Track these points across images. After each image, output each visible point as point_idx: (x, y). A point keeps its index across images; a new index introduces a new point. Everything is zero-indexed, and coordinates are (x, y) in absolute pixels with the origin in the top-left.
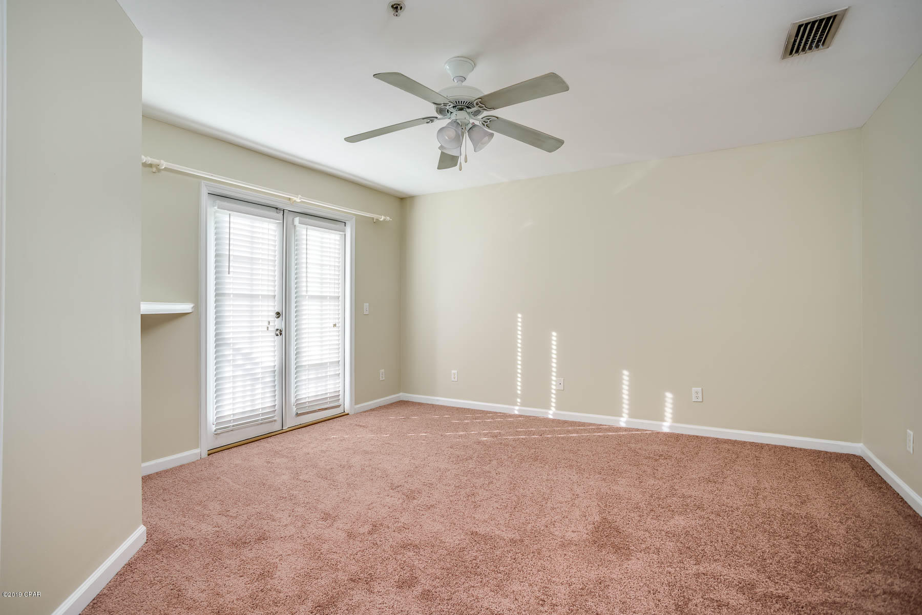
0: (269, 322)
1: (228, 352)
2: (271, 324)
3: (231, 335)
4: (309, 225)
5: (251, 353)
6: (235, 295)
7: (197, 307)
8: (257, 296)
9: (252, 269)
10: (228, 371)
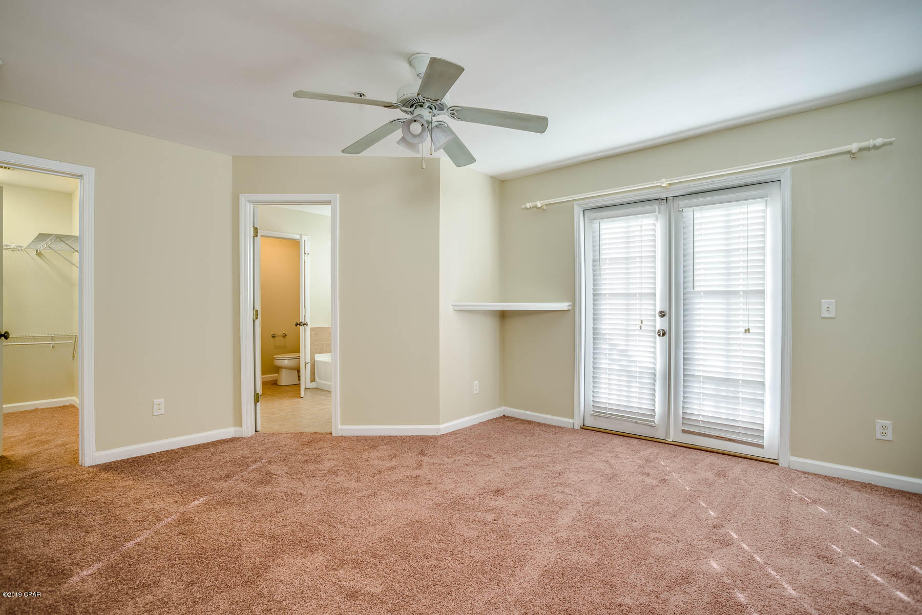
0: (642, 321)
1: (604, 346)
2: (643, 323)
3: (607, 331)
4: (695, 206)
5: (627, 351)
6: (611, 294)
7: (573, 306)
8: (635, 294)
9: (627, 268)
10: (604, 363)
